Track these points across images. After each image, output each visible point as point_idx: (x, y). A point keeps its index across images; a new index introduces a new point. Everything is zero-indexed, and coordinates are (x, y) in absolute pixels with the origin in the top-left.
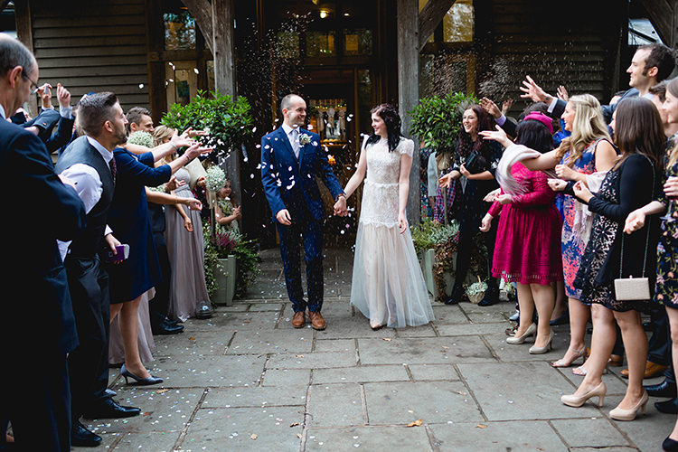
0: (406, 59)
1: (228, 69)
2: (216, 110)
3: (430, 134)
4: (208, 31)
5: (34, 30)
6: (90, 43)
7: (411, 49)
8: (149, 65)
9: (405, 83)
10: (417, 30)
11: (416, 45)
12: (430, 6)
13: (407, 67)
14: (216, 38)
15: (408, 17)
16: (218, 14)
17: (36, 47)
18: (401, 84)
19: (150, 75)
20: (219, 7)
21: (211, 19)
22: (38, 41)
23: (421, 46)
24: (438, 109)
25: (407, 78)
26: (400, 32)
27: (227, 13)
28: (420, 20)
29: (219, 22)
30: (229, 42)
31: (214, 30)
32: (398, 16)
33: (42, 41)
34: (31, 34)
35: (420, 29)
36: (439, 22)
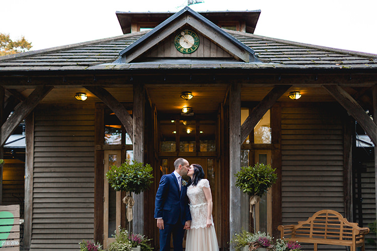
0: (234, 149)
1: (141, 151)
2: (135, 169)
3: (246, 185)
4: (131, 132)
5: (35, 132)
6: (65, 139)
7: (237, 143)
8: (95, 151)
9: (233, 161)
10: (240, 134)
11: (239, 141)
12: (247, 122)
13: (234, 153)
14: (135, 135)
15: (235, 127)
16: (136, 123)
17: (35, 140)
18: (231, 161)
19: (96, 157)
20: (137, 120)
21: (132, 126)
22: (37, 138)
23: (242, 142)
24: (251, 172)
25: (235, 159)
26: (231, 135)
27: (141, 123)
28: (242, 129)
29: (137, 127)
30: (142, 138)
31: (134, 131)
32: (230, 127)
33: (39, 138)
34: (33, 134)
35: (241, 134)
36: (252, 130)
